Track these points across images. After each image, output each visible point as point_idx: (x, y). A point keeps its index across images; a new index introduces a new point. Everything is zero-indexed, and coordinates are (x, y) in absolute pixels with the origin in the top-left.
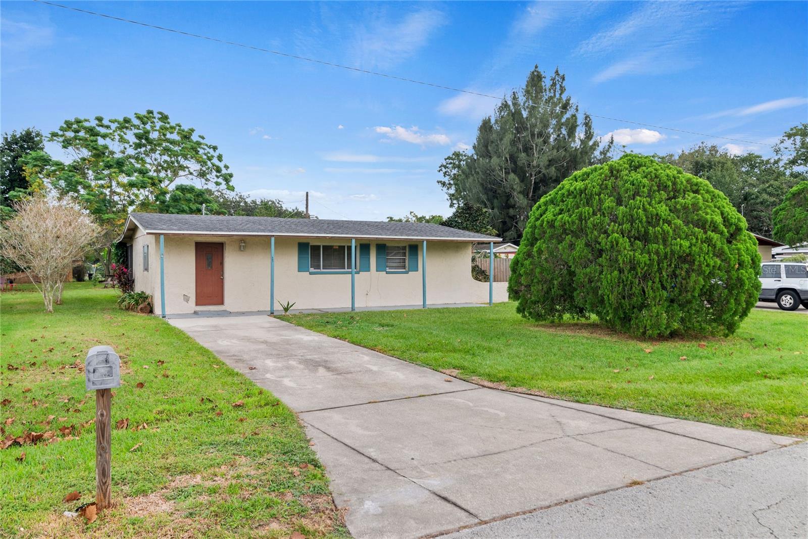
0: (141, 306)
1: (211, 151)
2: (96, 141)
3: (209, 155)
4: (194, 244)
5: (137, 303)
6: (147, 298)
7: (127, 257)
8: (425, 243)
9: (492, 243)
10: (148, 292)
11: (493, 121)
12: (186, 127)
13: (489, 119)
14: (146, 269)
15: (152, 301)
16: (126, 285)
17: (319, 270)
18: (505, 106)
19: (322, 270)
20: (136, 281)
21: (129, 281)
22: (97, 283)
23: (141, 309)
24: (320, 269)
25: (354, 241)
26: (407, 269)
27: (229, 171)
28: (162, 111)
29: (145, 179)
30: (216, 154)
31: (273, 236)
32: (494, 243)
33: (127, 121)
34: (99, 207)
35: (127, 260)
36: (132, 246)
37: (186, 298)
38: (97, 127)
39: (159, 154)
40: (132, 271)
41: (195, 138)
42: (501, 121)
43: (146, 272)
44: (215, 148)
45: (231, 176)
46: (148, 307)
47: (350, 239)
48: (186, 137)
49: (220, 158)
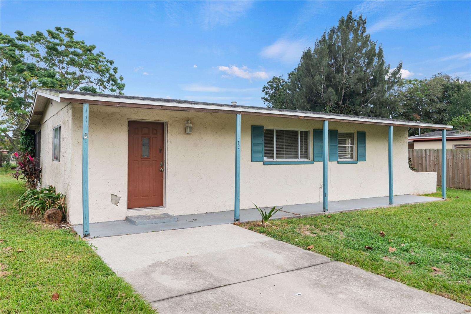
0: (49, 212)
1: (109, 64)
2: (14, 51)
3: (106, 67)
4: (127, 123)
5: (44, 208)
6: (58, 198)
7: (35, 145)
8: (392, 128)
9: (445, 131)
10: (59, 190)
11: (312, 52)
12: (88, 44)
13: (309, 51)
14: (57, 158)
15: (65, 204)
16: (31, 175)
17: (271, 160)
18: (323, 41)
19: (276, 160)
20: (43, 171)
21: (35, 170)
22: (9, 169)
23: (49, 217)
24: (273, 158)
25: (327, 123)
26: (355, 158)
27: (123, 82)
28: (69, 28)
29: (54, 80)
30: (113, 67)
31: (240, 112)
32: (447, 130)
33: (39, 34)
34: (14, 103)
35: (35, 148)
36: (40, 133)
37: (115, 199)
38: (16, 40)
39: (66, 63)
40: (39, 160)
41: (95, 52)
42: (319, 52)
43: (56, 162)
44: (111, 63)
45: (124, 86)
46: (60, 212)
47: (323, 121)
48: (89, 50)
49: (115, 70)
